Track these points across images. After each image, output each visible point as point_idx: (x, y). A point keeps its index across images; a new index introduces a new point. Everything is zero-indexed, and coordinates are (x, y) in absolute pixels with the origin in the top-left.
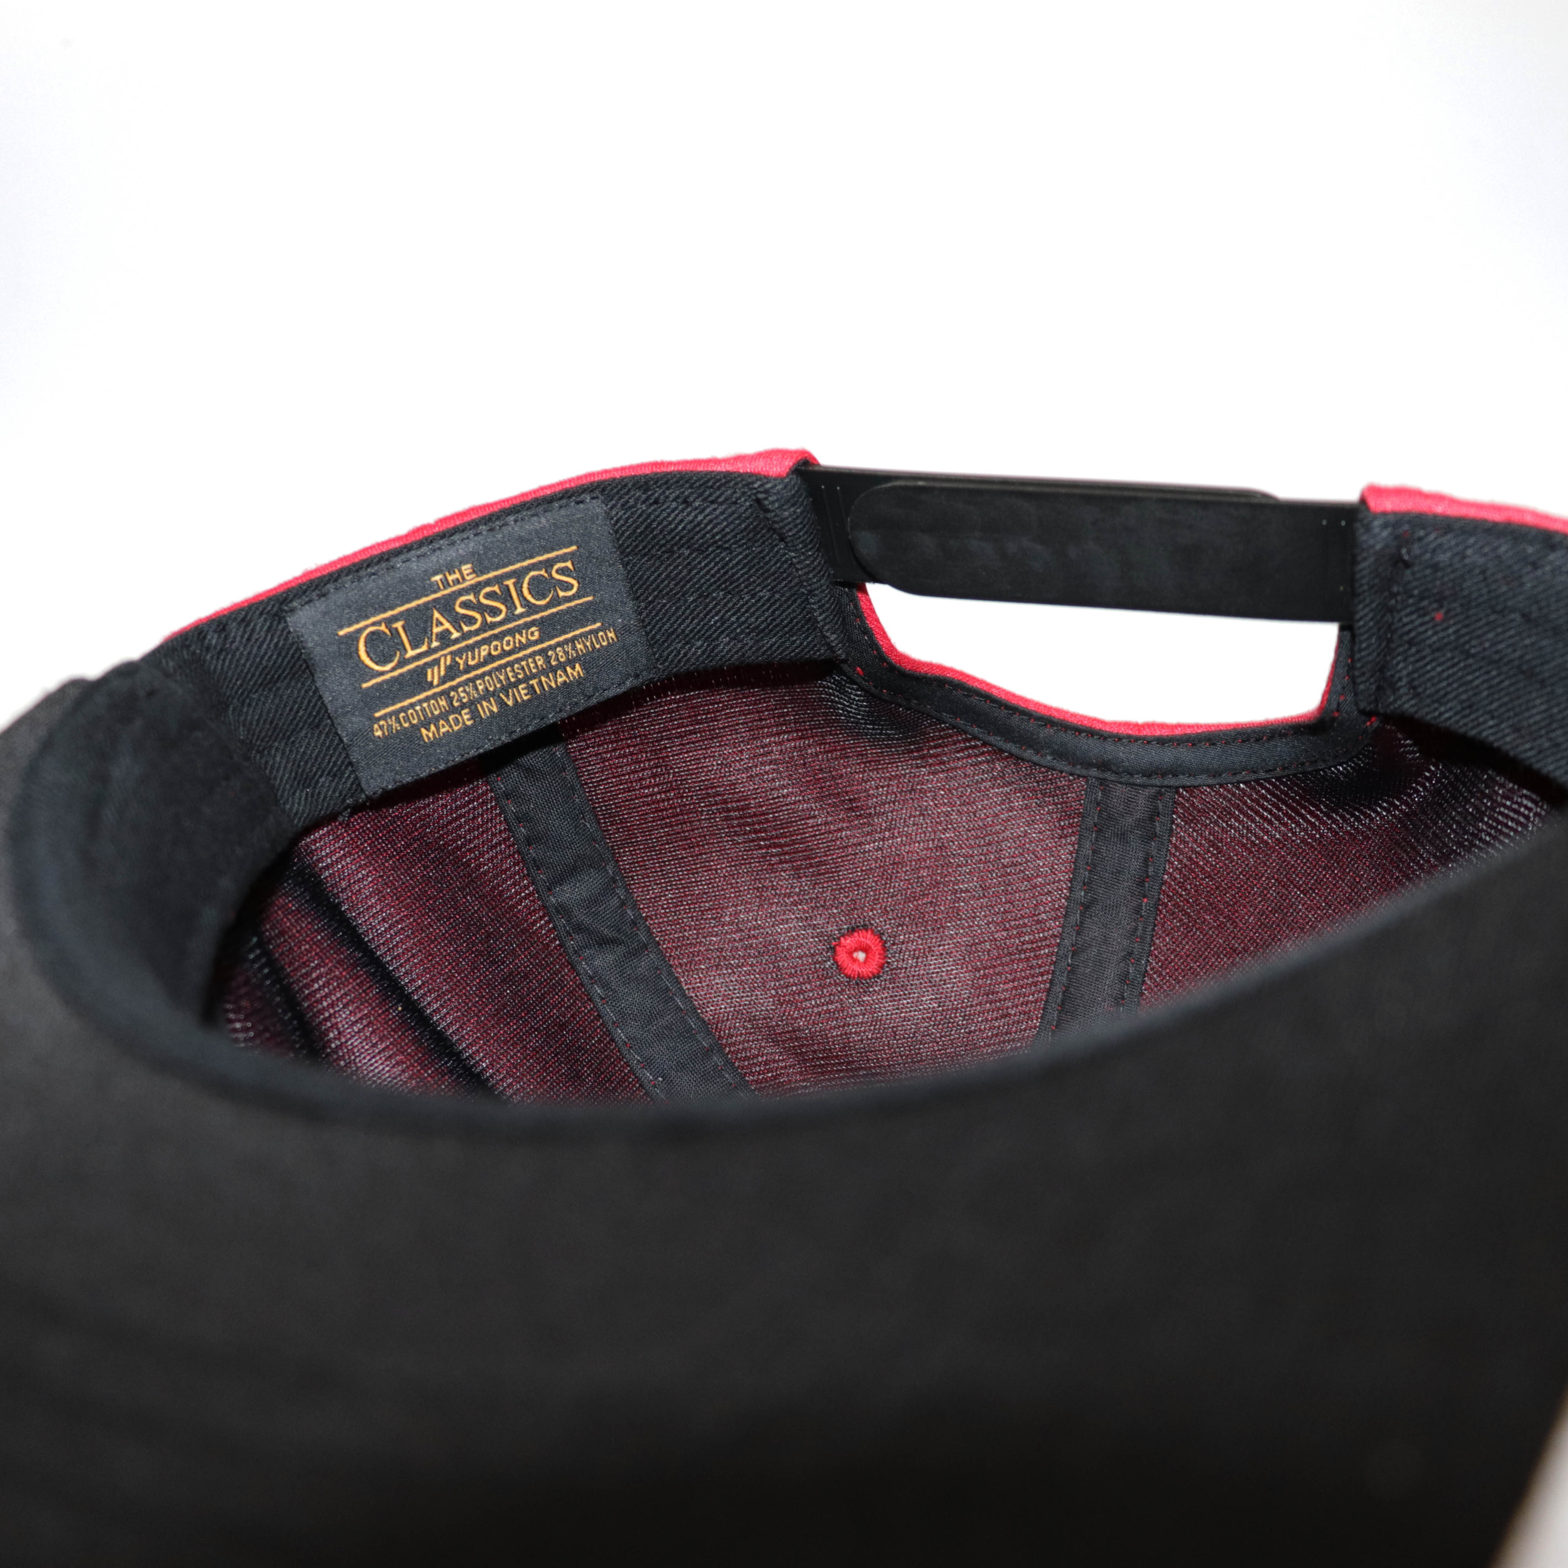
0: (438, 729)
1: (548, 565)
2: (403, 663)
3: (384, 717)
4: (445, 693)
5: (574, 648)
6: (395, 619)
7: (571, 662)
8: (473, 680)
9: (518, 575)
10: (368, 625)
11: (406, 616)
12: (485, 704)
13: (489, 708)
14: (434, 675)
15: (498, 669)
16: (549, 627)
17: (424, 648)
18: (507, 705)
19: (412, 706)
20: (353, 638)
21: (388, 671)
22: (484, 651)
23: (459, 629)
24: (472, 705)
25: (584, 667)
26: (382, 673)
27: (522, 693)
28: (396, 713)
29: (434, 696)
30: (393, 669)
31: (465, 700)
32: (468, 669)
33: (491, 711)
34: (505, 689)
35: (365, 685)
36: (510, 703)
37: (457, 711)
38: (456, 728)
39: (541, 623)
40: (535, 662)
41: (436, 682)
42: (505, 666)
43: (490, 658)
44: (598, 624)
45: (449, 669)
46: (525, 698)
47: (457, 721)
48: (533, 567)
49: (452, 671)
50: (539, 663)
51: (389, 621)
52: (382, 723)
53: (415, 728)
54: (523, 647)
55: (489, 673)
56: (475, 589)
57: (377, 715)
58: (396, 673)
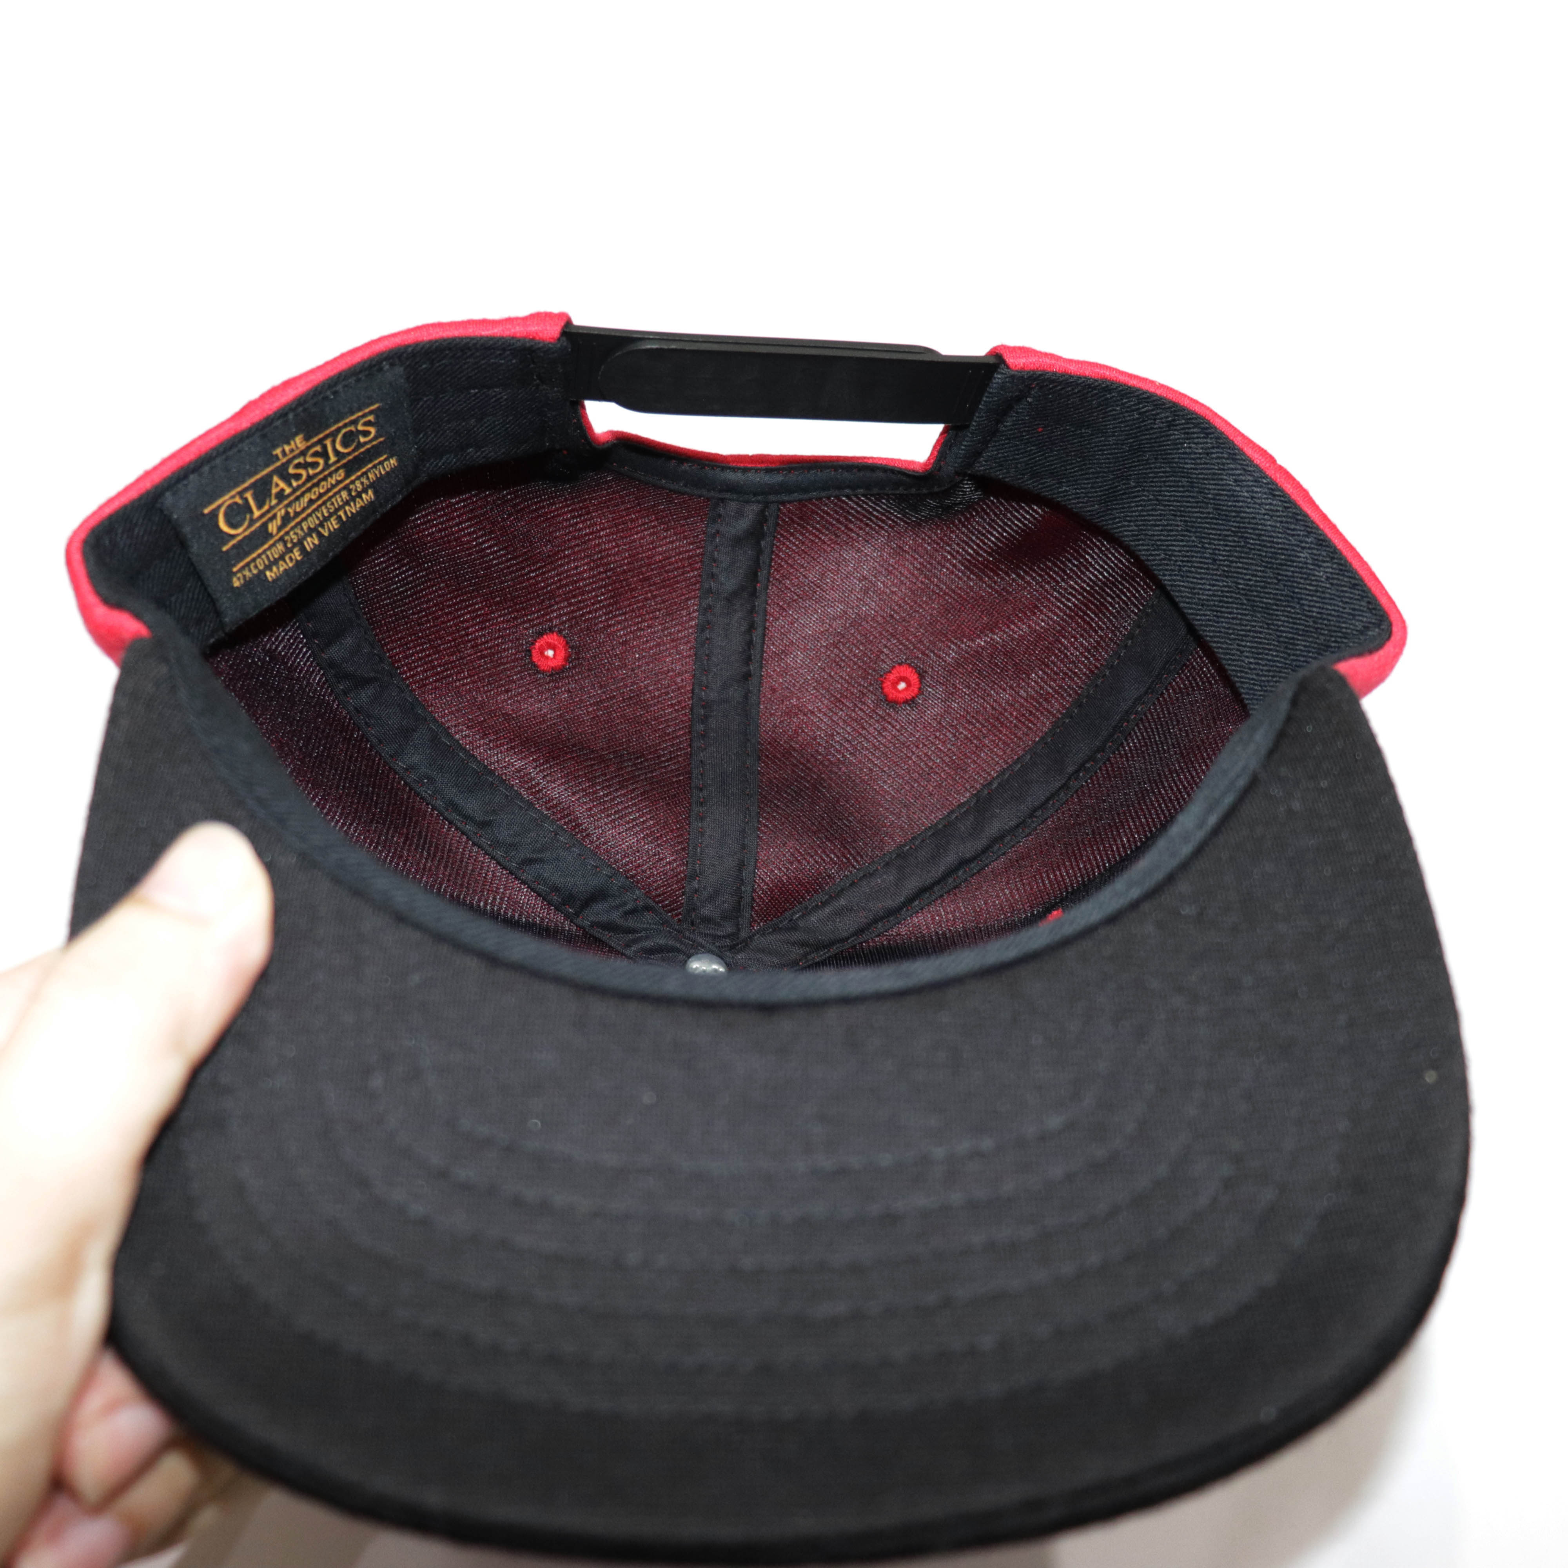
0: (278, 568)
1: (355, 422)
2: (252, 522)
3: (240, 570)
4: (281, 539)
5: (368, 478)
6: (246, 490)
7: (365, 491)
8: (299, 523)
9: (334, 435)
10: (226, 500)
11: (253, 486)
12: (309, 539)
13: (311, 543)
14: (272, 527)
15: (316, 510)
16: (350, 468)
17: (266, 507)
18: (323, 536)
19: (259, 556)
20: (214, 514)
21: (241, 532)
22: (306, 499)
23: (290, 485)
24: (300, 543)
25: (376, 493)
26: (238, 535)
27: (333, 524)
28: (248, 564)
29: (274, 545)
30: (245, 530)
31: (295, 541)
32: (297, 514)
33: (313, 544)
34: (321, 525)
35: (224, 549)
36: (326, 534)
37: (290, 550)
38: (291, 565)
39: (344, 466)
40: (341, 497)
41: (275, 532)
42: (320, 506)
43: (311, 501)
44: (385, 456)
45: (283, 518)
46: (336, 527)
47: (291, 559)
48: (345, 426)
49: (286, 519)
50: (344, 496)
51: (241, 494)
52: (239, 575)
53: (262, 573)
54: (333, 486)
55: (310, 515)
56: (303, 453)
57: (235, 570)
58: (247, 533)
